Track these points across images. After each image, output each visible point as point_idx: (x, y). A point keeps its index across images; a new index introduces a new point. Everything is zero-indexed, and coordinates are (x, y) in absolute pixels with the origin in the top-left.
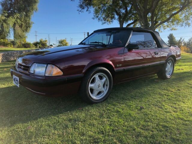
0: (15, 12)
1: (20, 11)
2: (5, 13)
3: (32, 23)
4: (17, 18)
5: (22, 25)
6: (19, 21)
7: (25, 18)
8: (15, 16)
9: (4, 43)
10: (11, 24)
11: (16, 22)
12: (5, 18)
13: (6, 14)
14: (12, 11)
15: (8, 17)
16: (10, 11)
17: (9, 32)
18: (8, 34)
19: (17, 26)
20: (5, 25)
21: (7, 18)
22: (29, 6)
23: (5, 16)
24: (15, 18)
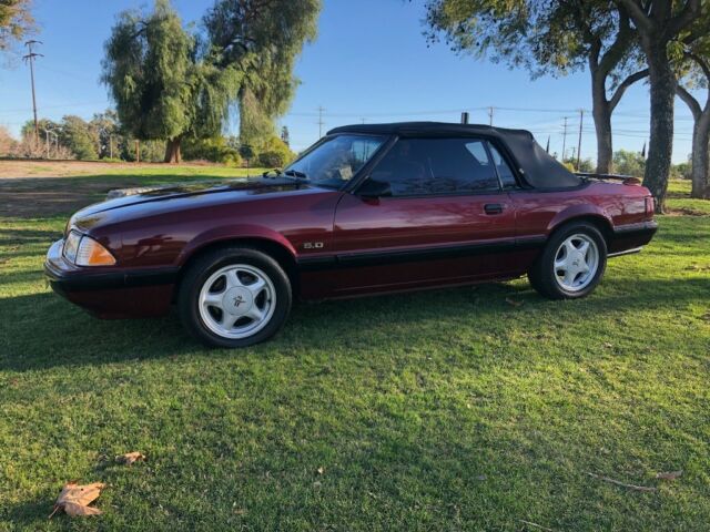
0: (246, 49)
1: (260, 43)
2: (215, 53)
3: (296, 82)
4: (251, 67)
5: (264, 89)
6: (254, 76)
7: (272, 65)
8: (246, 61)
9: (215, 149)
10: (232, 90)
11: (246, 82)
12: (214, 69)
13: (219, 58)
14: (235, 44)
15: (223, 65)
16: (231, 47)
17: (226, 116)
18: (223, 120)
19: (249, 94)
20: (212, 92)
21: (218, 71)
22: (289, 25)
23: (215, 64)
24: (245, 67)
